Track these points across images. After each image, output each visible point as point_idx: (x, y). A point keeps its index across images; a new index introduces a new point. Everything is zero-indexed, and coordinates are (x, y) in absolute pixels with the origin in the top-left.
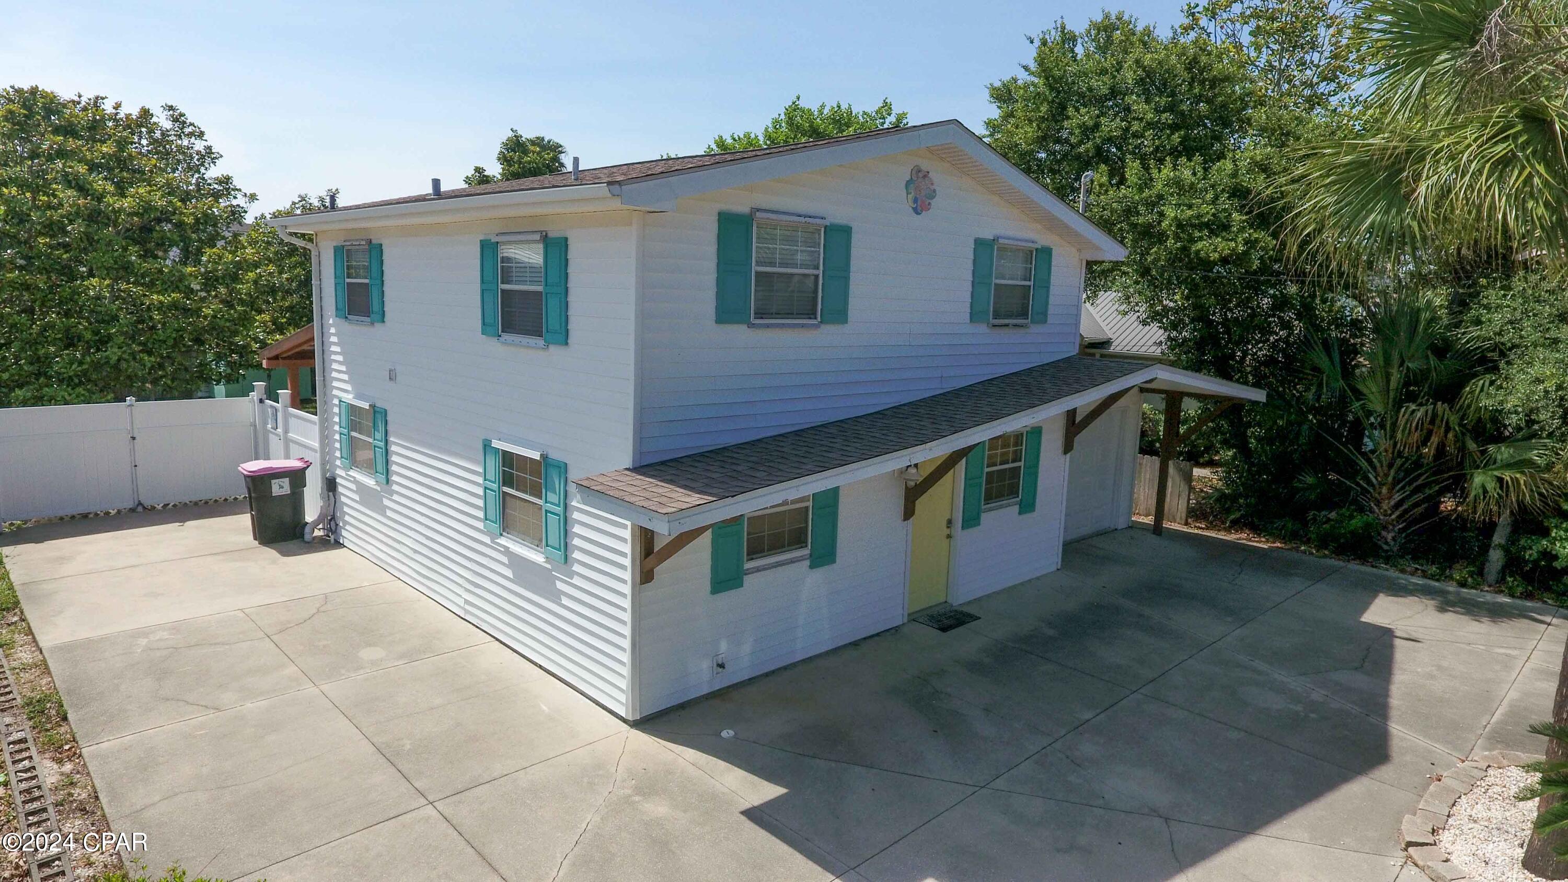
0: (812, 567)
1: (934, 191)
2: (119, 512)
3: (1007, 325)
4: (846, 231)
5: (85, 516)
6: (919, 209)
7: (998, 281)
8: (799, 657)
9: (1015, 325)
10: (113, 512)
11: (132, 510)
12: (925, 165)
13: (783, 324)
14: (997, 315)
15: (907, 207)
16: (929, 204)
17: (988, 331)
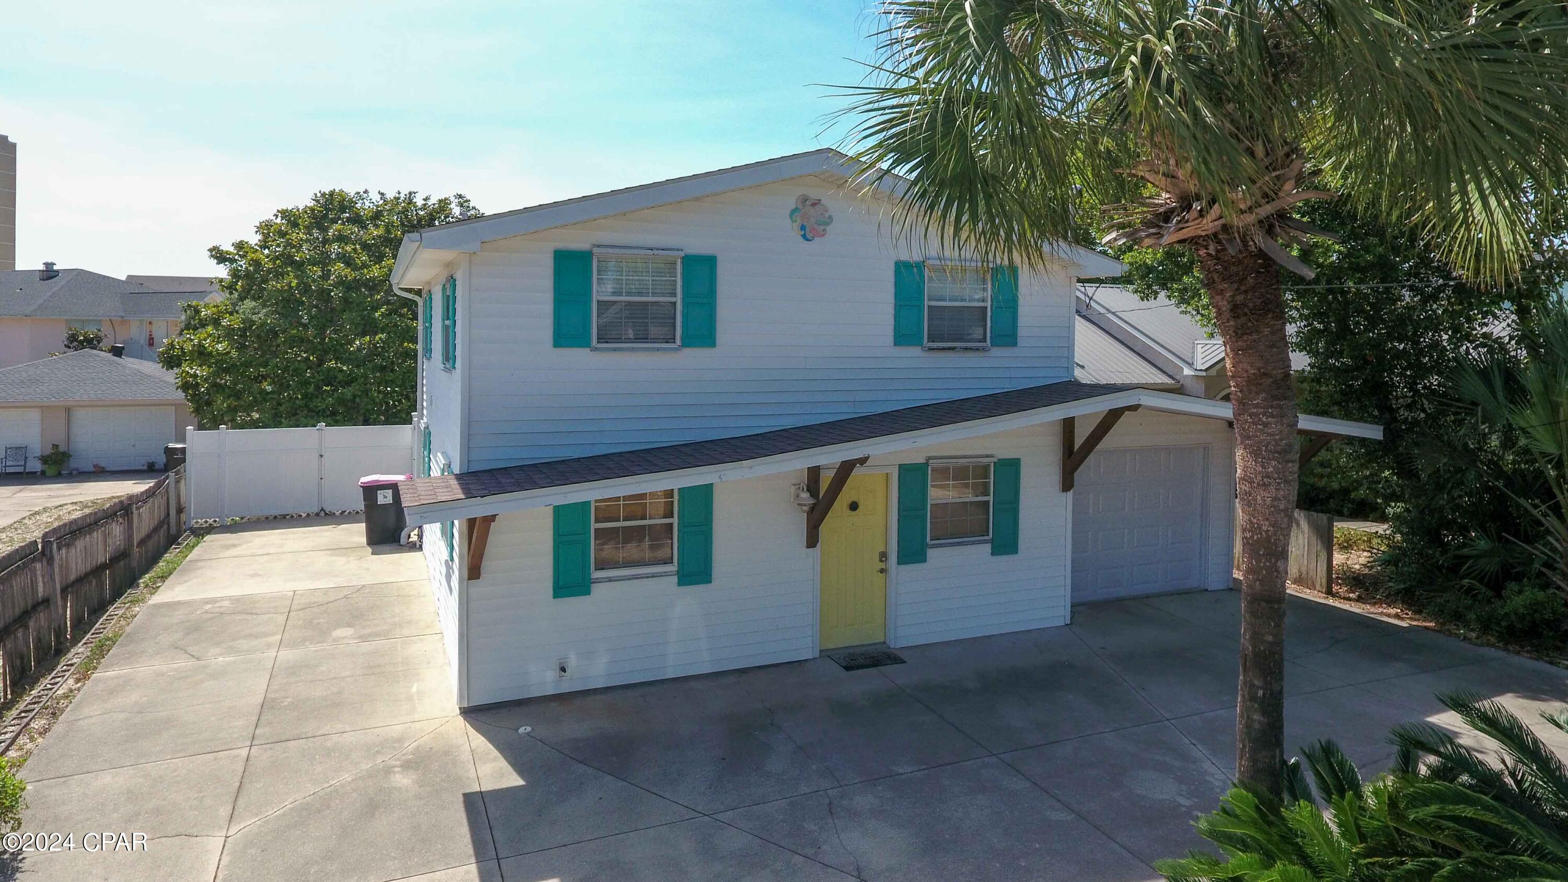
0: (680, 584)
1: (830, 217)
2: (308, 515)
3: (954, 349)
4: (710, 262)
5: (284, 517)
6: (809, 236)
7: (933, 303)
8: (670, 674)
9: (966, 349)
10: (304, 515)
11: (317, 514)
12: (813, 194)
13: (633, 348)
14: (931, 339)
15: (796, 235)
16: (824, 230)
17: (923, 354)
